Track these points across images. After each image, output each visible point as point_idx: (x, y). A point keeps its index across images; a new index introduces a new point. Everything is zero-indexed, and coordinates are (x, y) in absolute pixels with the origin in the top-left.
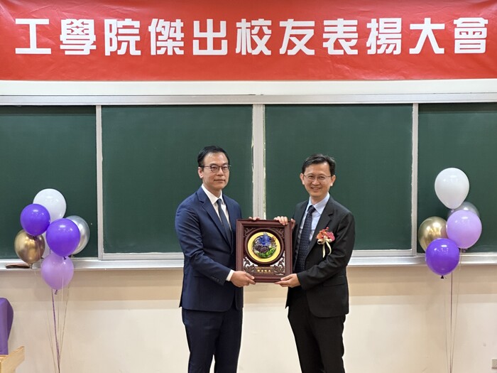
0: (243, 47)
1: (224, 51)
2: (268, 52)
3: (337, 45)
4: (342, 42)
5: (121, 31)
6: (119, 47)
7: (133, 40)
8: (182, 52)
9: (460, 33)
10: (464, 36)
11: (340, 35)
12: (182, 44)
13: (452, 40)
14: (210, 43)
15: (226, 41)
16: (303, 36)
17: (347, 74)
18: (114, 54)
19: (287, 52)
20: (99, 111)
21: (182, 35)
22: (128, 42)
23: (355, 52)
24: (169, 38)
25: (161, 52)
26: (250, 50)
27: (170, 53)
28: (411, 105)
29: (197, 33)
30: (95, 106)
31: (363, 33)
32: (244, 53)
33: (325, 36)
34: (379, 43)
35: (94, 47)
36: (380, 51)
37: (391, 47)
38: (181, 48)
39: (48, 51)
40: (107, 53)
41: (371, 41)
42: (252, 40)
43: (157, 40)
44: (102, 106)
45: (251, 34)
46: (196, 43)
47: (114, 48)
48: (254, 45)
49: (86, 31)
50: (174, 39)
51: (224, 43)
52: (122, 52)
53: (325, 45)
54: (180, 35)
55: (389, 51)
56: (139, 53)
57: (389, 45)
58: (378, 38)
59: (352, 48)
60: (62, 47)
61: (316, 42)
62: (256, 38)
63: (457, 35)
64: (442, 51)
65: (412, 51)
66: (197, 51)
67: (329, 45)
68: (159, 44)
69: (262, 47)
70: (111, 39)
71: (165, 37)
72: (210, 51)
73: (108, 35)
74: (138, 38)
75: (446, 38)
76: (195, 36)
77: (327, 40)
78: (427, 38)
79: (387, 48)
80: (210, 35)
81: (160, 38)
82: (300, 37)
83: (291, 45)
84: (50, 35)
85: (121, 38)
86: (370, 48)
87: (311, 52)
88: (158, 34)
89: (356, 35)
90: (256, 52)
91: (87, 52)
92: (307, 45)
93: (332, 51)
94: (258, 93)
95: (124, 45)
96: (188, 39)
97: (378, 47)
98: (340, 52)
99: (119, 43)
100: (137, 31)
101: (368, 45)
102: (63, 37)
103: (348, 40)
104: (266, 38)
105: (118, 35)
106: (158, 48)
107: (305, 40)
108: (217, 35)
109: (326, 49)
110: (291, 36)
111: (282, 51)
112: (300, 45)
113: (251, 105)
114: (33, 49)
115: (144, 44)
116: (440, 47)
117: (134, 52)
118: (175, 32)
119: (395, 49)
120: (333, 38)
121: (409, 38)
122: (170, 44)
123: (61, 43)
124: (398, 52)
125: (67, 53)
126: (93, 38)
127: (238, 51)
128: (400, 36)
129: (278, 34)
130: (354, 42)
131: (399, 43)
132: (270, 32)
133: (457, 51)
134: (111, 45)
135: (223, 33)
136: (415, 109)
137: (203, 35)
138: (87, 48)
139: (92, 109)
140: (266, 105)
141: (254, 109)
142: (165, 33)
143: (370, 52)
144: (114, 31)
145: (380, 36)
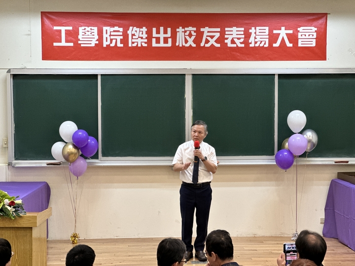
0: (180, 42)
1: (169, 44)
2: (194, 45)
3: (233, 42)
4: (236, 40)
5: (112, 33)
6: (111, 43)
7: (119, 38)
8: (146, 45)
9: (301, 35)
10: (304, 37)
11: (235, 36)
12: (146, 40)
13: (297, 39)
14: (162, 40)
15: (171, 39)
16: (214, 36)
17: (238, 57)
18: (108, 46)
19: (205, 45)
20: (99, 78)
21: (146, 36)
22: (116, 39)
23: (243, 45)
24: (139, 37)
25: (135, 45)
26: (184, 44)
27: (139, 45)
28: (274, 75)
29: (155, 35)
30: (97, 75)
31: (247, 35)
32: (181, 46)
33: (226, 36)
34: (256, 40)
35: (97, 42)
36: (257, 45)
37: (263, 43)
38: (145, 43)
39: (71, 44)
40: (105, 46)
41: (252, 40)
42: (185, 38)
43: (132, 38)
44: (101, 75)
45: (185, 35)
46: (154, 40)
47: (108, 43)
48: (186, 41)
49: (93, 34)
50: (142, 38)
51: (170, 40)
52: (113, 45)
53: (226, 41)
54: (145, 36)
55: (261, 45)
56: (122, 45)
57: (261, 42)
58: (255, 38)
59: (241, 43)
60: (79, 42)
61: (221, 40)
62: (188, 38)
63: (299, 37)
64: (291, 45)
65: (275, 45)
66: (154, 44)
67: (228, 42)
68: (133, 41)
69: (191, 42)
70: (107, 38)
71: (137, 37)
72: (162, 44)
73: (105, 36)
74: (122, 37)
75: (293, 38)
76: (153, 36)
77: (227, 39)
78: (283, 37)
79: (261, 43)
80: (162, 36)
81: (134, 37)
82: (212, 37)
83: (207, 41)
84: (72, 35)
85: (112, 37)
86: (251, 43)
87: (218, 45)
88: (133, 35)
89: (243, 36)
90: (187, 45)
91: (93, 45)
92: (216, 41)
93: (230, 45)
94: (188, 68)
95: (114, 41)
96: (150, 37)
97: (256, 43)
98: (235, 45)
99: (111, 40)
100: (121, 34)
101: (250, 42)
102: (80, 37)
103: (239, 39)
104: (193, 38)
105: (110, 35)
106: (133, 43)
107: (215, 39)
108: (166, 36)
109: (227, 43)
110: (207, 36)
111: (202, 45)
112: (212, 42)
113: (185, 75)
114: (63, 43)
115: (125, 40)
116: (290, 43)
117: (119, 45)
118: (142, 34)
119: (265, 44)
120: (230, 38)
121: (273, 38)
122: (140, 40)
123: (79, 40)
124: (267, 45)
125: (82, 45)
126: (97, 37)
127: (177, 44)
128: (268, 37)
129: (200, 35)
130: (242, 40)
131: (267, 40)
132: (195, 34)
133: (300, 45)
134: (107, 41)
135: (169, 35)
136: (276, 78)
137: (157, 36)
138: (93, 43)
139: (95, 76)
140: (193, 75)
141: (186, 76)
142: (137, 34)
143: (251, 45)
144: (109, 34)
145: (257, 37)
